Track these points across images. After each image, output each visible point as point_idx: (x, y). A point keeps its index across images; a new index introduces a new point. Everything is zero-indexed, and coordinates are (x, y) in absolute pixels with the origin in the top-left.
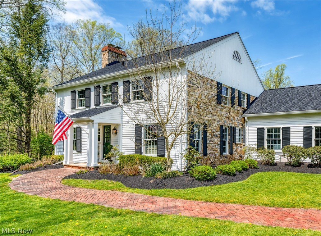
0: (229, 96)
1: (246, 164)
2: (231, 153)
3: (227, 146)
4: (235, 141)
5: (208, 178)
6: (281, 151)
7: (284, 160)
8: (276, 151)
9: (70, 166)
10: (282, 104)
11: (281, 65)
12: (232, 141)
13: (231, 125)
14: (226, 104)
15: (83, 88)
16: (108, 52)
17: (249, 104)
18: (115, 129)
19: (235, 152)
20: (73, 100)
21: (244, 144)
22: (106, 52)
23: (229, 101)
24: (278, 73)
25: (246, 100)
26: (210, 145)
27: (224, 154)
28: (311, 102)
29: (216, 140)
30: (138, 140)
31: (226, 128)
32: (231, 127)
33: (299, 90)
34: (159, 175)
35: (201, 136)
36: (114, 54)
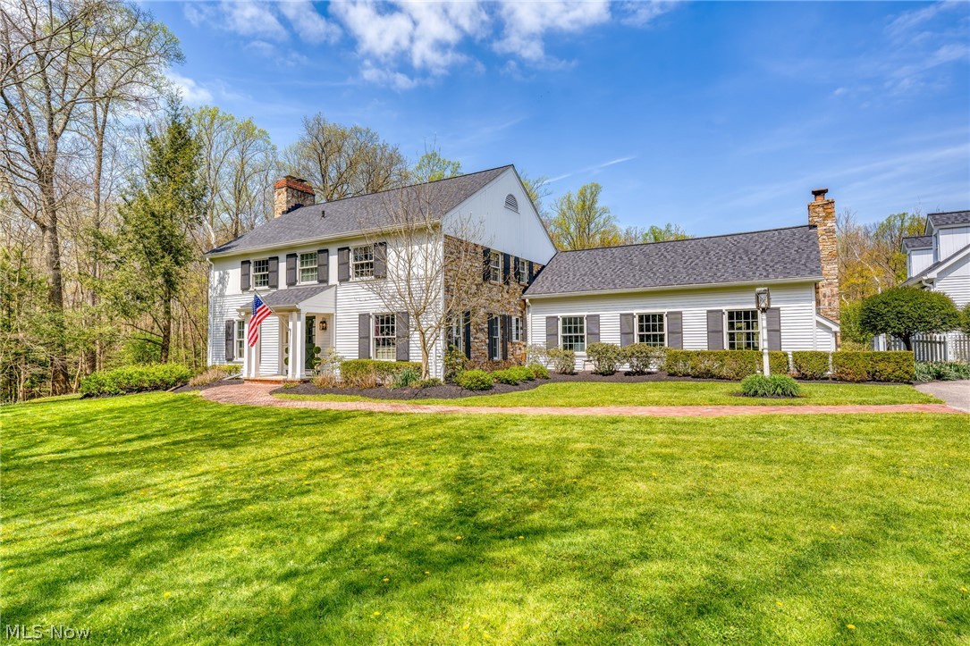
0: (501, 266)
1: (532, 372)
2: (505, 357)
3: (499, 345)
4: (510, 338)
5: (482, 386)
6: (584, 353)
7: (591, 367)
8: (577, 353)
9: (256, 381)
10: (586, 278)
11: (589, 185)
12: (507, 338)
13: (504, 313)
14: (495, 278)
15: (266, 257)
16: (287, 190)
17: (532, 278)
18: (325, 322)
19: (512, 357)
20: (245, 276)
21: (524, 343)
22: (284, 189)
23: (500, 275)
24: (584, 202)
25: (526, 272)
26: (475, 344)
27: (495, 358)
28: (632, 275)
29: (483, 336)
30: (364, 338)
31: (496, 318)
32: (504, 317)
33: (613, 254)
34: (413, 384)
35: (462, 330)
36: (295, 191)
